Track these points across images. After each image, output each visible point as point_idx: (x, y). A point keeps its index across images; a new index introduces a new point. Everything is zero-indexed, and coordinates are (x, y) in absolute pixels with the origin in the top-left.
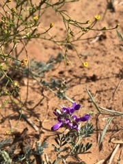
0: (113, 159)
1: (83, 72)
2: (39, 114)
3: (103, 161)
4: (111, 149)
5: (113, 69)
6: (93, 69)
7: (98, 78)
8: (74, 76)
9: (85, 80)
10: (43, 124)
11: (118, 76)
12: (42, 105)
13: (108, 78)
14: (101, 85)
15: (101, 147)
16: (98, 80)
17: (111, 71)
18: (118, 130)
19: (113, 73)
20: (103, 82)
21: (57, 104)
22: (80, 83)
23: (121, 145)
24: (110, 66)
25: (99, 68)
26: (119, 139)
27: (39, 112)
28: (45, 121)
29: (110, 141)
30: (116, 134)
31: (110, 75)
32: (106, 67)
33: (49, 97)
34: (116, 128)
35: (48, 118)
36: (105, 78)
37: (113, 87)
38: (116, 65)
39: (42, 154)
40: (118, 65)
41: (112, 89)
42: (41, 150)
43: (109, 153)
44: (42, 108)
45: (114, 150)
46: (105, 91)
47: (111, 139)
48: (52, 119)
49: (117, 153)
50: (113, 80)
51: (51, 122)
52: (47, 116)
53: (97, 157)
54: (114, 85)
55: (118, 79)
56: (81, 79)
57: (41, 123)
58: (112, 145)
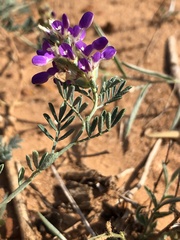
0: (152, 165)
2: (3, 93)
3: (131, 170)
4: (146, 148)
5: (143, 13)
6: (105, 14)
7: (116, 27)
10: (11, 111)
11: (151, 24)
12: (9, 76)
13: (134, 28)
14: (122, 39)
15: (126, 146)
16: (116, 31)
18: (156, 115)
19: (143, 20)
23: (164, 141)
24: (137, 7)
25: (116, 12)
26: (159, 131)
27: (4, 89)
28: (16, 103)
29: (143, 135)
30: (153, 121)
31: (138, 23)
32: (130, 10)
33: (24, 63)
34: (153, 112)
35: (22, 100)
36: (128, 29)
37: (145, 42)
38: (147, 7)
39: (8, 159)
40: (151, 6)
41: (141, 46)
42: (5, 153)
43: (144, 155)
45: (151, 149)
46: (131, 49)
47: (144, 130)
48: (29, 101)
49: (158, 154)
50: (143, 30)
51: (27, 105)
52: (19, 96)
53: (119, 164)
54: (147, 39)
55: (152, 29)
57: (7, 108)
58: (148, 141)
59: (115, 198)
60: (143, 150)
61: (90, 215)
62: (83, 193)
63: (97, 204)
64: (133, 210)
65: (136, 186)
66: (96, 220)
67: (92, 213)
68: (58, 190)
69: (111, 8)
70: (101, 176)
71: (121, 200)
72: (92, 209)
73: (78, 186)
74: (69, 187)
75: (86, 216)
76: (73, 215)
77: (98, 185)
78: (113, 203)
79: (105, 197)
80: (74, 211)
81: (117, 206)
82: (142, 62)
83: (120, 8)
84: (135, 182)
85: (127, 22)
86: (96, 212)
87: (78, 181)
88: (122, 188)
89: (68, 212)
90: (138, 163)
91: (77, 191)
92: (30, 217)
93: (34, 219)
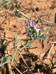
0: (51, 52)
1: (31, 7)
2: (4, 29)
3: (45, 53)
4: (49, 47)
5: (48, 5)
6: (36, 5)
7: (40, 9)
8: (26, 9)
9: (32, 10)
10: (6, 34)
11: (51, 8)
12: (5, 24)
13: (45, 9)
14: (41, 13)
15: (43, 46)
16: (39, 10)
17: (47, 6)
18: (52, 36)
19: (48, 7)
20: (42, 11)
21: (15, 23)
22: (29, 12)
23: (55, 44)
24: (46, 3)
25: (40, 4)
26: (53, 41)
27: (4, 28)
28: (8, 32)
29: (48, 42)
30: (51, 38)
31: (46, 8)
32: (44, 4)
33: (10, 20)
35: (10, 31)
36: (43, 9)
37: (49, 14)
38: (49, 3)
40: (51, 3)
41: (48, 15)
43: (48, 49)
44: (6, 25)
45: (51, 47)
46: (44, 16)
48: (12, 31)
49: (53, 49)
50: (48, 10)
51: (11, 33)
52: (9, 30)
53: (41, 52)
54: (49, 13)
55: (51, 10)
56: (29, 10)
58: (50, 44)
59: (39, 62)
60: (48, 47)
61: (31, 68)
62: (29, 60)
63: (33, 64)
64: (45, 66)
65: (46, 58)
66: (33, 69)
67: (32, 67)
68: (21, 59)
69: (38, 3)
70: (35, 55)
71: (41, 63)
72: (32, 65)
73: (27, 58)
74: (24, 58)
75: (30, 68)
76: (26, 67)
77: (34, 58)
78: (39, 64)
79: (36, 62)
80: (26, 66)
81: (40, 65)
82: (48, 20)
83: (41, 3)
84: (46, 57)
85: (43, 7)
86: (33, 66)
87: (27, 56)
88: (42, 59)
89: (24, 66)
90: (47, 51)
91: (27, 60)
92: (12, 67)
93: (13, 68)
